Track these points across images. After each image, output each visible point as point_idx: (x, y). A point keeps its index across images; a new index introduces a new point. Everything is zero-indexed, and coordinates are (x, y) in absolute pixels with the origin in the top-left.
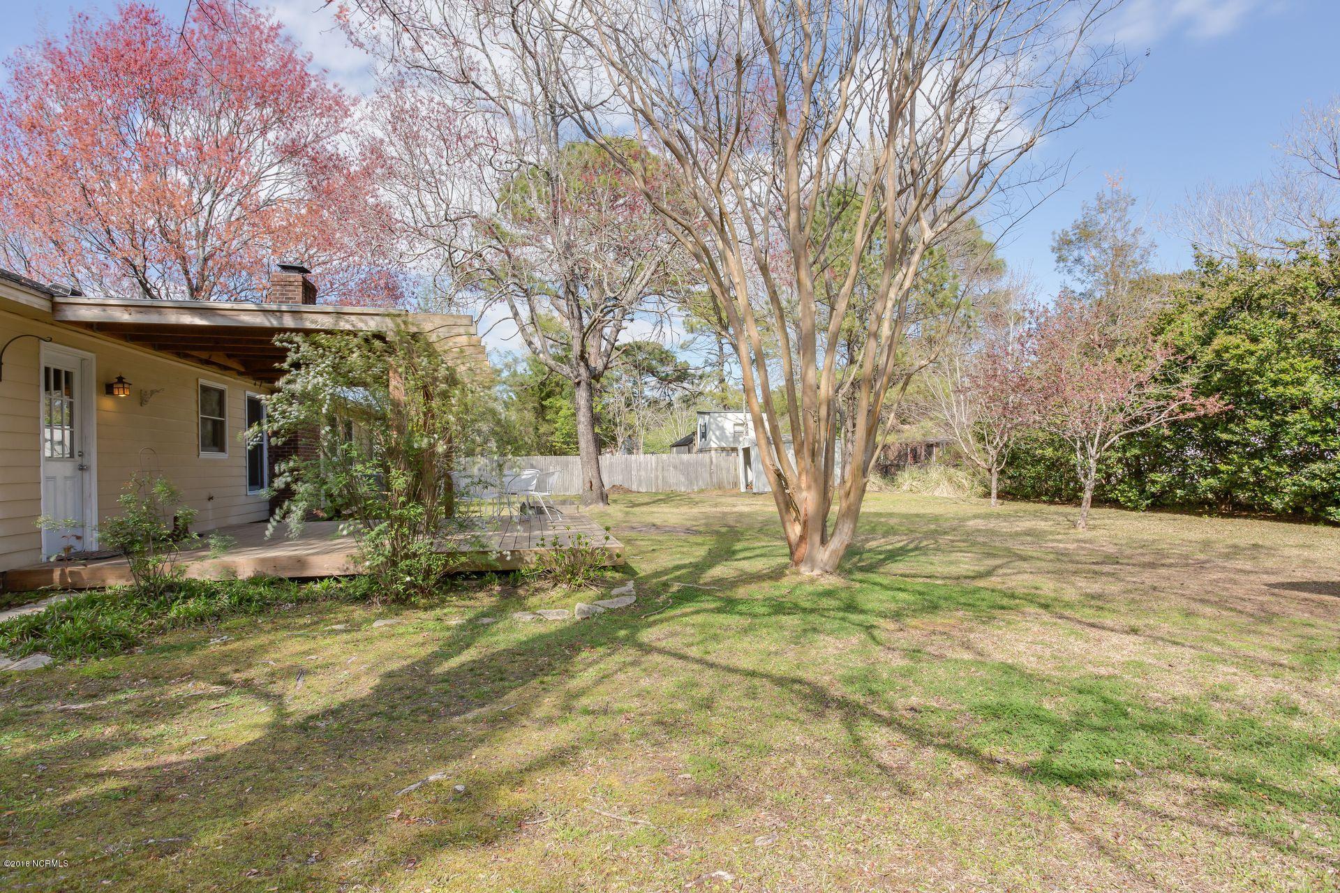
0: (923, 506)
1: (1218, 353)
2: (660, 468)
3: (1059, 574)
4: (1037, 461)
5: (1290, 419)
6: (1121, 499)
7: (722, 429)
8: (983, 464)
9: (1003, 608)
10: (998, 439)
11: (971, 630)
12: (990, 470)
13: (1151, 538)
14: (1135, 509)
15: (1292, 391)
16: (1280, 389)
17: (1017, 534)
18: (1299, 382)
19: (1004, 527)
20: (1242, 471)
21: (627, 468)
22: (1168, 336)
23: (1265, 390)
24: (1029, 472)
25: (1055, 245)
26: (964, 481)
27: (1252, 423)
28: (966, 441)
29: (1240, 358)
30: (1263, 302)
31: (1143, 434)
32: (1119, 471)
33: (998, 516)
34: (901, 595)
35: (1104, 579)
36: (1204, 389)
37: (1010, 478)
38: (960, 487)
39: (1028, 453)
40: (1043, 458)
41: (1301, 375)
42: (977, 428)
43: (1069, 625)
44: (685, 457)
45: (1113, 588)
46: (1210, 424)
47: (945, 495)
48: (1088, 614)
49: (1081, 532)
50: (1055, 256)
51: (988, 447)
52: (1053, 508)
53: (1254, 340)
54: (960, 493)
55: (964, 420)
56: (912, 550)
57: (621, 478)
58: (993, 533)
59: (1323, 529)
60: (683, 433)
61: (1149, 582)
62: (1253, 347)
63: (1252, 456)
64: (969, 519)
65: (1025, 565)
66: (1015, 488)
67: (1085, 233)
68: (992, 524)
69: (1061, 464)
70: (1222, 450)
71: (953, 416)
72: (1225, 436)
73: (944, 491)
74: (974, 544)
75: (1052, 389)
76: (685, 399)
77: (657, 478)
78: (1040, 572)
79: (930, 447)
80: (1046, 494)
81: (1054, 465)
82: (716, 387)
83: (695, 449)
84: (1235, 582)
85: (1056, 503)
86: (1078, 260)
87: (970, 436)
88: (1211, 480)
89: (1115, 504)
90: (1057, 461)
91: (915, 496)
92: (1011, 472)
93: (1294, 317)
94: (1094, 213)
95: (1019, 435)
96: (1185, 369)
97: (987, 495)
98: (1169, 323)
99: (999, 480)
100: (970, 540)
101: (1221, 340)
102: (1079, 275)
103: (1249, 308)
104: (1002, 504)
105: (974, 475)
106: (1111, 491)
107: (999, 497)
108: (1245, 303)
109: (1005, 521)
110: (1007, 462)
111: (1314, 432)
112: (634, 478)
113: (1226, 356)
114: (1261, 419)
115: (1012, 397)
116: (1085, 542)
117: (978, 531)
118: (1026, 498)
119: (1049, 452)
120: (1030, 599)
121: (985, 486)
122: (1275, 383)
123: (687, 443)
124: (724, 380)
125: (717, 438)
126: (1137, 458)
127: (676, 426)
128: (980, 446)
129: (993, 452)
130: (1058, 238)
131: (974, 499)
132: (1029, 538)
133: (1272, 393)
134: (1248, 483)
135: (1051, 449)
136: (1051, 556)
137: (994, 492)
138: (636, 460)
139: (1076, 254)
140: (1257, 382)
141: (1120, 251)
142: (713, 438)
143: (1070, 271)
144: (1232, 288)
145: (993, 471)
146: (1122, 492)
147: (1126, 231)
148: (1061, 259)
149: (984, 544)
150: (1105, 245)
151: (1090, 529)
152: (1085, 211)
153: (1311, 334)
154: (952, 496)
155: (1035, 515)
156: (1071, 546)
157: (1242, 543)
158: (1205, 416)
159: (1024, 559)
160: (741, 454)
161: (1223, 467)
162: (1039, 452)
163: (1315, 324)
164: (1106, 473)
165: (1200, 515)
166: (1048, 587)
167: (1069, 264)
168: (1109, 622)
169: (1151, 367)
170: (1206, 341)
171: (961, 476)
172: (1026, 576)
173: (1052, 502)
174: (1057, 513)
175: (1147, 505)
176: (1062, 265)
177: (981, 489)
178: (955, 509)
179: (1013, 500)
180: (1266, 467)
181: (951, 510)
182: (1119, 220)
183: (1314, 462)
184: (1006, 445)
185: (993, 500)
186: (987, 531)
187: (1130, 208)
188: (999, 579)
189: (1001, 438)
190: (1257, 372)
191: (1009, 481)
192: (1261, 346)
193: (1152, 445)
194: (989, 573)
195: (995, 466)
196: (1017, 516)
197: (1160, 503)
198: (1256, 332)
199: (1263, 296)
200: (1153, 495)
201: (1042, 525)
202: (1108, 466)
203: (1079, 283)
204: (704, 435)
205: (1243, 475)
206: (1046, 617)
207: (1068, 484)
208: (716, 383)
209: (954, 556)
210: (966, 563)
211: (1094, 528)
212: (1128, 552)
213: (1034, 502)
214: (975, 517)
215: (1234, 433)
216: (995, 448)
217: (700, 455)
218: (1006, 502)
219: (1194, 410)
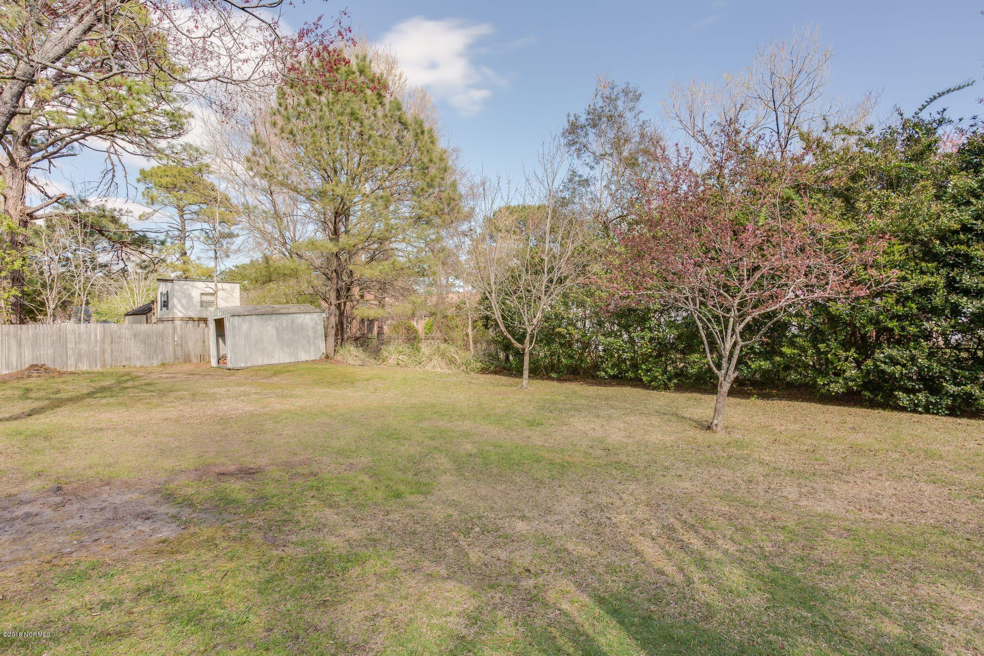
2: (108, 340)
6: (645, 379)
7: (190, 297)
12: (523, 350)
14: (661, 388)
21: (61, 341)
44: (144, 327)
57: (51, 352)
60: (140, 302)
76: (143, 265)
77: (103, 352)
82: (178, 259)
83: (154, 319)
89: (638, 383)
112: (70, 352)
123: (145, 311)
124: (185, 253)
125: (183, 306)
127: (132, 294)
138: (74, 330)
142: (179, 307)
145: (526, 351)
160: (212, 326)
162: (559, 330)
175: (677, 385)
195: (528, 345)
204: (165, 304)
208: (178, 256)
217: (161, 326)
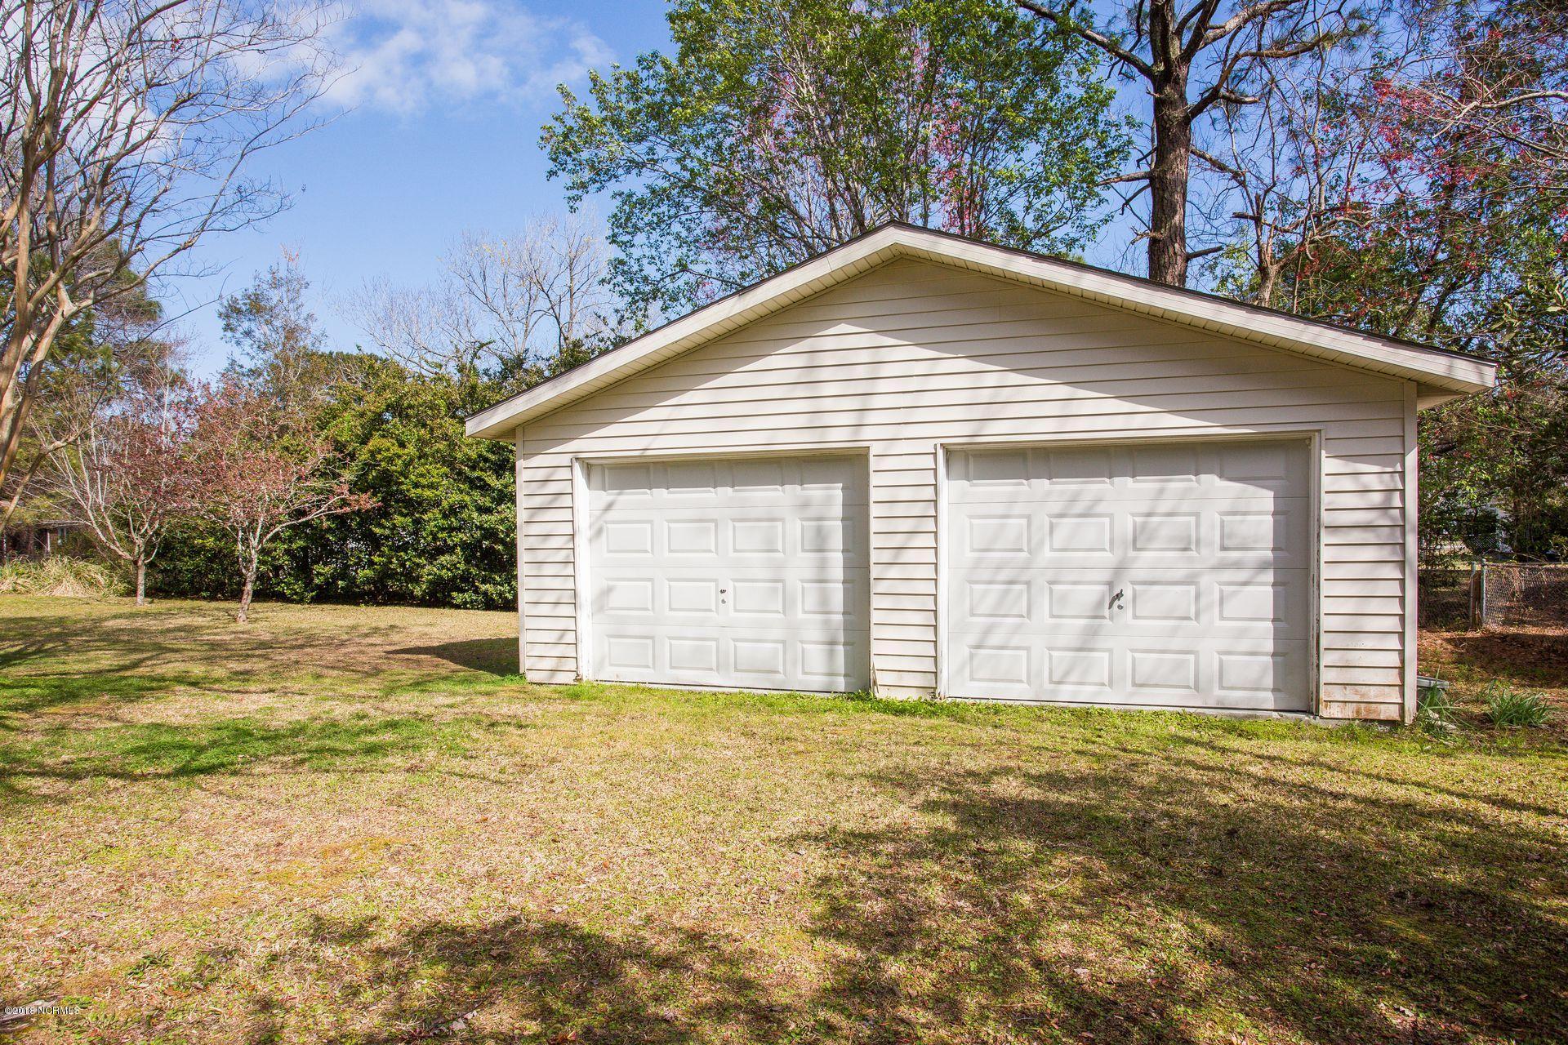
0: (37, 609)
1: (372, 454)
3: (209, 660)
4: (196, 552)
5: (425, 517)
6: (288, 592)
8: (126, 555)
9: (152, 689)
10: (147, 526)
11: (118, 708)
12: (135, 562)
13: (308, 626)
14: (301, 601)
15: (428, 493)
16: (419, 491)
17: (169, 631)
18: (432, 486)
19: (153, 624)
20: (391, 563)
22: (331, 431)
23: (408, 490)
24: (186, 564)
25: (223, 310)
26: (99, 577)
27: (399, 520)
28: (104, 528)
29: (390, 460)
30: (411, 412)
31: (307, 524)
32: (285, 561)
33: (147, 614)
34: (32, 691)
35: (255, 660)
36: (359, 486)
37: (162, 572)
38: (93, 584)
39: (185, 543)
40: (203, 547)
41: (434, 480)
42: (119, 512)
43: (216, 694)
45: (261, 665)
46: (366, 517)
47: (71, 594)
48: (236, 685)
49: (241, 625)
50: (222, 323)
51: (134, 535)
52: (214, 604)
53: (402, 445)
54: (93, 592)
55: (100, 500)
56: (34, 653)
58: (140, 631)
59: (447, 611)
61: (293, 658)
62: (400, 451)
63: (399, 549)
64: (106, 619)
65: (178, 656)
66: (169, 584)
67: (256, 306)
68: (139, 623)
69: (225, 556)
70: (375, 543)
71: (84, 493)
72: (378, 531)
73: (69, 589)
74: (116, 642)
75: (212, 472)
78: (192, 659)
79: (42, 532)
80: (207, 590)
81: (216, 556)
84: (362, 652)
85: (218, 600)
86: (248, 333)
87: (109, 522)
88: (367, 571)
89: (282, 598)
90: (220, 551)
91: (22, 598)
92: (163, 565)
93: (432, 430)
94: (265, 286)
95: (173, 521)
96: (345, 466)
97: (132, 592)
98: (334, 418)
99: (147, 575)
100: (111, 639)
101: (375, 442)
102: (248, 349)
103: (400, 416)
104: (151, 603)
105: (113, 568)
106: (278, 584)
107: (147, 595)
108: (397, 409)
109: (155, 619)
110: (158, 552)
111: (443, 529)
113: (379, 457)
114: (405, 516)
115: (165, 480)
116: (243, 633)
117: (122, 630)
118: (182, 595)
119: (210, 542)
120: (180, 680)
121: (129, 583)
122: (416, 485)
126: (304, 549)
128: (122, 533)
129: (140, 541)
130: (226, 304)
131: (113, 598)
132: (182, 634)
133: (413, 493)
134: (397, 573)
135: (212, 539)
136: (206, 647)
137: (141, 589)
139: (246, 325)
140: (402, 483)
141: (291, 333)
143: (238, 343)
144: (388, 394)
145: (140, 563)
146: (288, 584)
147: (299, 314)
148: (228, 327)
149: (129, 642)
150: (277, 323)
151: (250, 622)
152: (257, 283)
153: (442, 446)
154: (80, 595)
155: (191, 612)
156: (227, 638)
157: (382, 625)
158: (359, 510)
159: (177, 651)
161: (376, 559)
162: (198, 541)
163: (445, 437)
164: (272, 565)
165: (358, 604)
166: (197, 670)
167: (238, 335)
168: (253, 688)
169: (313, 461)
170: (364, 441)
171: (94, 570)
172: (177, 664)
173: (213, 598)
174: (218, 609)
175: (312, 597)
176: (229, 334)
177: (122, 587)
178: (88, 610)
179: (165, 598)
180: (409, 559)
181: (81, 611)
182: (291, 301)
183: (443, 554)
184: (157, 533)
185: (140, 598)
186: (132, 630)
187: (303, 291)
188: (148, 669)
189: (151, 525)
190: (401, 473)
191: (160, 577)
192: (406, 451)
193: (317, 536)
194: (135, 665)
195: (142, 557)
196: (169, 613)
197: (326, 595)
198: (404, 438)
199: (410, 407)
200: (319, 587)
201: (199, 621)
202: (274, 558)
203: (248, 358)
205: (392, 566)
206: (194, 690)
207: (231, 577)
209: (92, 654)
210: (106, 659)
211: (256, 620)
212: (282, 638)
213: (192, 599)
214: (115, 617)
215: (384, 527)
216: (143, 536)
218: (156, 601)
219: (350, 505)
